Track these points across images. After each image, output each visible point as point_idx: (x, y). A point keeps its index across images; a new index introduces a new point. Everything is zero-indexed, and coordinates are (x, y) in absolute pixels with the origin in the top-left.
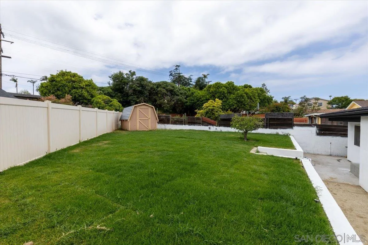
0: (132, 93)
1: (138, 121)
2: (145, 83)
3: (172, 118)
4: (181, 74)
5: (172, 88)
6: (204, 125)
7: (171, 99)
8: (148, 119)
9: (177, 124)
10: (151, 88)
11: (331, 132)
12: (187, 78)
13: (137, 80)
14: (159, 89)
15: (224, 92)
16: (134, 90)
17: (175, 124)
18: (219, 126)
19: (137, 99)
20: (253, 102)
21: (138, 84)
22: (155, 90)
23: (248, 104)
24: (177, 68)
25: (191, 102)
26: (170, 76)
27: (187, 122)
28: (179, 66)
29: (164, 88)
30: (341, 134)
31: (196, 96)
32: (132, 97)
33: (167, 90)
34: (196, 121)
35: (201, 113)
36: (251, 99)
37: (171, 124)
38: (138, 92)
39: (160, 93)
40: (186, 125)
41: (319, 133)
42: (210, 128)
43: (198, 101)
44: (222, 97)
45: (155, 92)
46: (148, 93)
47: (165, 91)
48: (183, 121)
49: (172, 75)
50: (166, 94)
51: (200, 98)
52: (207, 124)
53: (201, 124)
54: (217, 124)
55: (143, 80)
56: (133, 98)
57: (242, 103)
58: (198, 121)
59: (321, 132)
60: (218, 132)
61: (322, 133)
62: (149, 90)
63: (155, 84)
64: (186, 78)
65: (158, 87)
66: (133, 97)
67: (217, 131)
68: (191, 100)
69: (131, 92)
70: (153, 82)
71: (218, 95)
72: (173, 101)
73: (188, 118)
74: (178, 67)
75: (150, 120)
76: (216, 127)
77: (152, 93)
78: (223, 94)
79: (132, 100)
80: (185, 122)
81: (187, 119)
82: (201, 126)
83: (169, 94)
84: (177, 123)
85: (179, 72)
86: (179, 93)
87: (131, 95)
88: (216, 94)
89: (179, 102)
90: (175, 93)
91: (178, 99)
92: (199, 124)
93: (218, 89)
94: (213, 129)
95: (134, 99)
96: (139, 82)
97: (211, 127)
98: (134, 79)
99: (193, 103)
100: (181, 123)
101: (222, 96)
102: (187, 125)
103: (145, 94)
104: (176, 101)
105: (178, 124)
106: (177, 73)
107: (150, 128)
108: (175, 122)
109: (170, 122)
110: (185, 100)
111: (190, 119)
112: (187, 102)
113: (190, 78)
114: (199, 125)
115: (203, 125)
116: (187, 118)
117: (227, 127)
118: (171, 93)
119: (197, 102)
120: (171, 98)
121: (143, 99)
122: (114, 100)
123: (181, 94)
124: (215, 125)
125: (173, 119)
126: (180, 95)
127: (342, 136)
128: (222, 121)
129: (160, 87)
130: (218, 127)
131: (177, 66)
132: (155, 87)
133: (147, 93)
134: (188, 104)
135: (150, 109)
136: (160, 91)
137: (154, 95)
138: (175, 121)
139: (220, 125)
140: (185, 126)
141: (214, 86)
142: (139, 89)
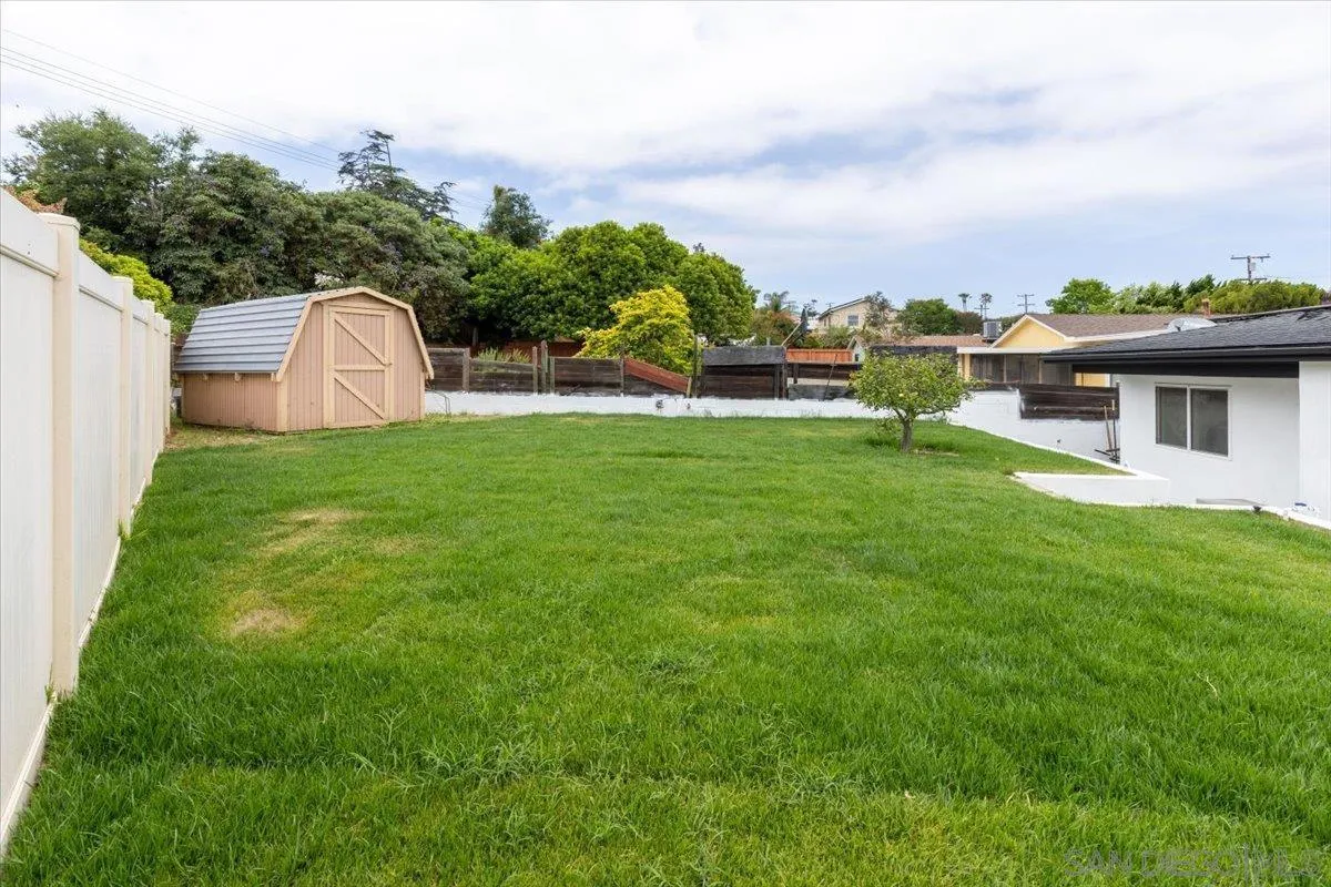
0: (181, 234)
1: (329, 377)
2: (265, 189)
3: (472, 364)
4: (399, 175)
5: (406, 228)
6: (635, 394)
7: (402, 277)
8: (382, 367)
9: (499, 390)
10: (300, 219)
11: (1057, 408)
12: (426, 193)
13: (213, 171)
14: (340, 226)
15: (636, 262)
16: (201, 220)
17: (491, 390)
18: (699, 397)
19: (214, 265)
20: (736, 304)
21: (223, 189)
22: (315, 228)
23: (722, 312)
24: (376, 146)
25: (492, 296)
26: (341, 172)
27: (553, 381)
28: (388, 137)
29: (365, 223)
30: (1082, 412)
31: (514, 272)
32: (180, 253)
33: (379, 234)
34: (596, 376)
35: (609, 340)
36: (729, 293)
37: (471, 390)
38: (222, 233)
39: (344, 245)
40: (548, 392)
41: (1026, 410)
42: (659, 405)
43: (527, 291)
44: (631, 281)
45: (315, 237)
46: (281, 242)
47: (369, 238)
48: (531, 377)
49: (351, 172)
50: (376, 251)
51: (538, 282)
52: (644, 388)
53: (618, 390)
54: (689, 388)
55: (253, 177)
56: (190, 259)
57: (704, 306)
58: (606, 377)
59: (1030, 407)
60: (695, 419)
61: (1032, 411)
62: (288, 229)
63: (316, 202)
64: (423, 194)
65: (330, 217)
66: (190, 253)
67: (691, 415)
68: (493, 286)
69: (175, 225)
70: (304, 191)
71: (613, 274)
72: (413, 285)
73: (558, 362)
74: (380, 141)
75: (390, 375)
76: (688, 400)
77: (300, 242)
78: (630, 270)
79: (184, 269)
80: (544, 382)
81: (552, 369)
82: (618, 395)
83: (391, 251)
84: (503, 385)
85: (386, 163)
86: (439, 255)
87: (176, 244)
88: (604, 267)
89: (441, 293)
90: (420, 252)
91: (436, 280)
92: (611, 387)
93: (611, 248)
94: (675, 406)
95: (196, 264)
96: (226, 181)
97: (664, 398)
98: (194, 165)
99: (503, 298)
100: (522, 383)
101: (630, 276)
102: (552, 395)
103: (266, 244)
104: (426, 286)
105: (505, 390)
106: (378, 167)
107: (392, 412)
108: (492, 383)
109: (465, 379)
110: (464, 282)
111: (570, 369)
112: (472, 295)
113: (441, 194)
114: (611, 394)
115: (627, 392)
116: (552, 363)
117: (732, 398)
118: (403, 252)
119: (524, 295)
120: (404, 272)
121: (250, 267)
122: (122, 262)
123: (446, 256)
124: (680, 393)
125: (478, 367)
126: (441, 261)
127: (1083, 419)
128: (708, 376)
129: (340, 217)
130: (695, 399)
131: (379, 135)
132: (318, 213)
133: (274, 239)
134: (482, 300)
135: (391, 318)
136: (345, 235)
137: (313, 254)
138: (490, 376)
139: (702, 391)
140: (544, 396)
141: (593, 233)
142: (227, 214)
